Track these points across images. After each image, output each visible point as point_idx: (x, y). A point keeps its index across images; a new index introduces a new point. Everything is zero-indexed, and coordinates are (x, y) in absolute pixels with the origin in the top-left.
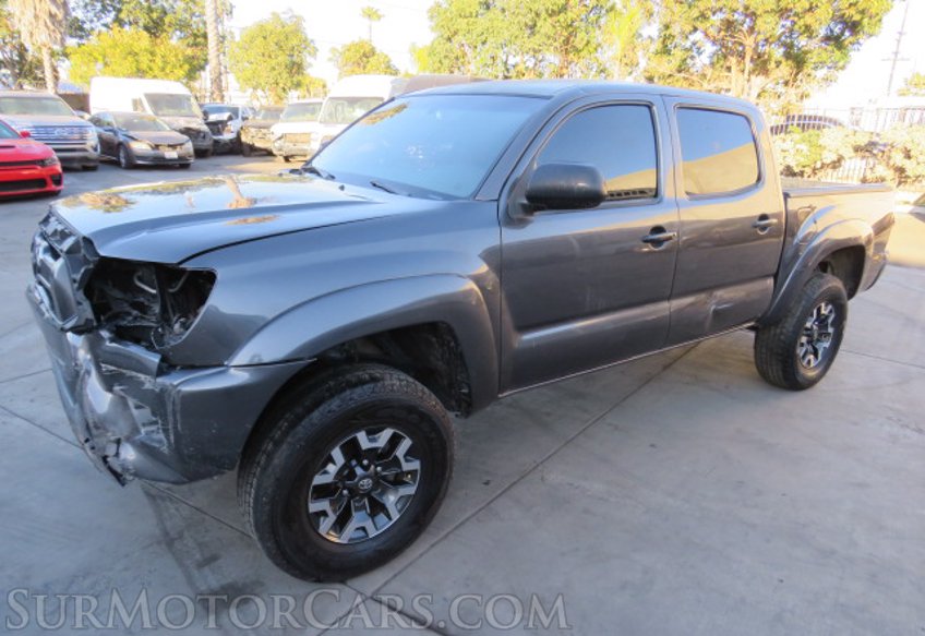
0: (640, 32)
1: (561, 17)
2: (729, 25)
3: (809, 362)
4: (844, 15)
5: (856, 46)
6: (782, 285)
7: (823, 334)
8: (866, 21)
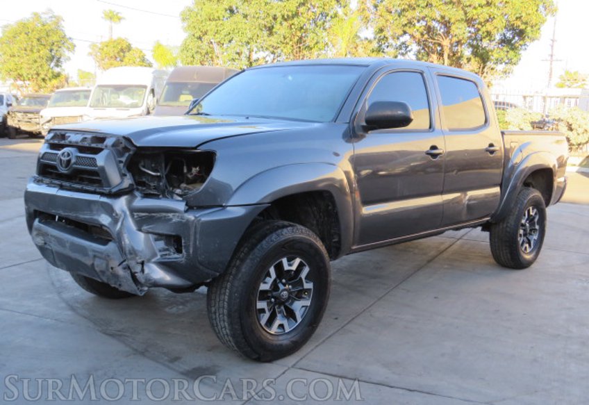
0: (358, 34)
1: (296, 21)
2: (429, 29)
3: (526, 248)
4: (514, 24)
5: (523, 47)
6: (506, 191)
7: (533, 230)
8: (529, 29)
